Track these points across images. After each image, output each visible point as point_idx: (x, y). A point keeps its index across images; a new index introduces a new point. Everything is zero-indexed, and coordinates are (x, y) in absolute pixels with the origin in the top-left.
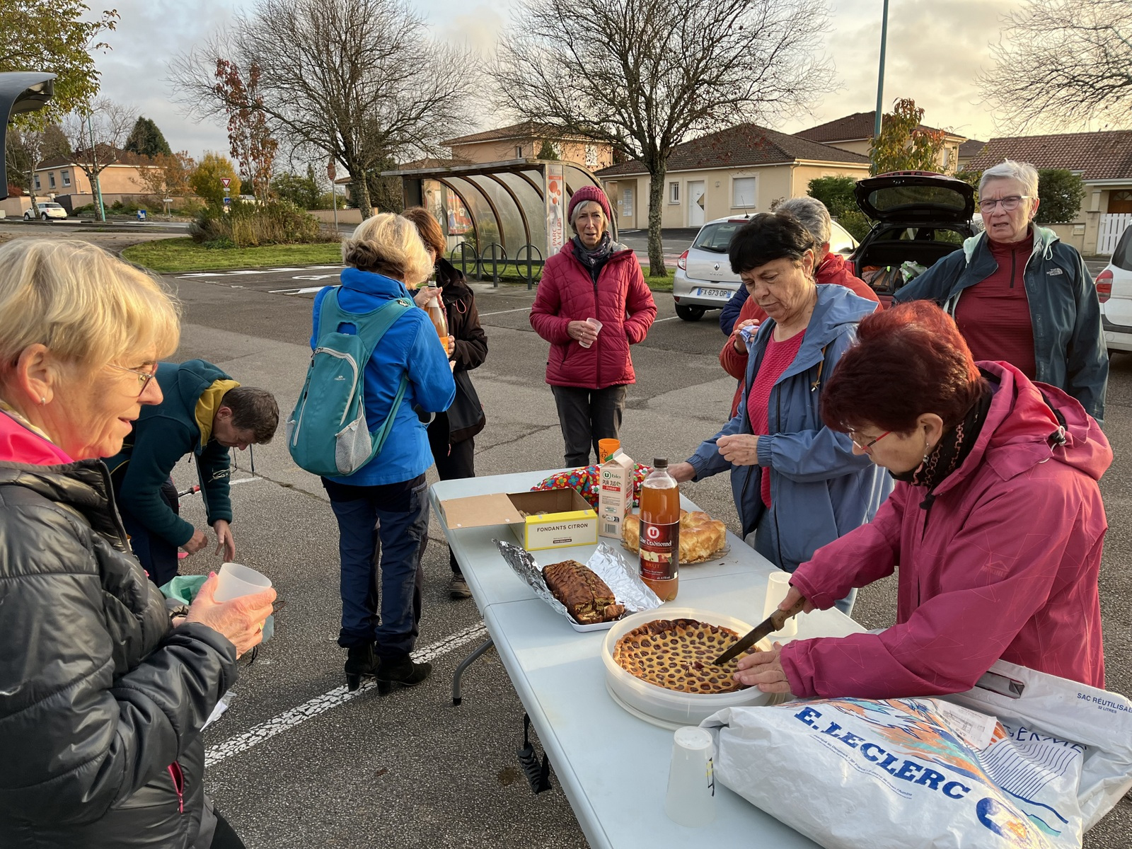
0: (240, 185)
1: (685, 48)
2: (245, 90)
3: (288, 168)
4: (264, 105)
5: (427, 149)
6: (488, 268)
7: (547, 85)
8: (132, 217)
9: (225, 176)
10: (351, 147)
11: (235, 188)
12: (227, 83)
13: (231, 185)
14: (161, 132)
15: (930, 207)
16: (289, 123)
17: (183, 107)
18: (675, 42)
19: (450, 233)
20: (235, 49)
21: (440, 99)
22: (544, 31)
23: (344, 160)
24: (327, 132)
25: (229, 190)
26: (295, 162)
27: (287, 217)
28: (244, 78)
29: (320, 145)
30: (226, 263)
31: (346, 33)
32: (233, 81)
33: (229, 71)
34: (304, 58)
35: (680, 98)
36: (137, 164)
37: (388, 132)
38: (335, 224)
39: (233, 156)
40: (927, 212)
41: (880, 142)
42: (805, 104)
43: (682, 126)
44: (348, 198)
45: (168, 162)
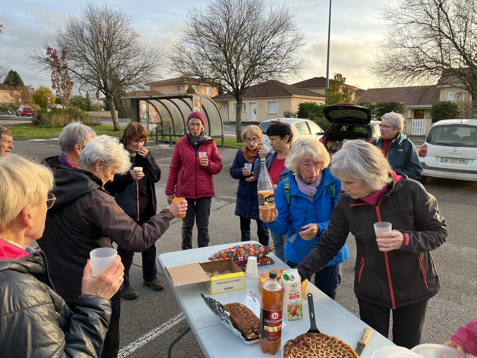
0: (55, 99)
1: (250, 51)
2: (60, 61)
3: (78, 94)
4: (68, 67)
5: (140, 87)
6: (168, 138)
7: (193, 63)
8: (5, 113)
9: (48, 96)
10: (107, 86)
11: (53, 101)
12: (51, 57)
13: (51, 100)
14: (20, 76)
15: (353, 118)
16: (79, 75)
17: (32, 67)
18: (246, 47)
19: (150, 122)
20: (56, 43)
21: (147, 67)
22: (192, 41)
23: (104, 91)
24: (96, 79)
25: (50, 102)
26: (81, 91)
27: (77, 114)
28: (59, 55)
29: (93, 84)
30: (49, 135)
31: (106, 38)
32: (54, 56)
33: (53, 52)
34: (87, 48)
35: (249, 70)
36: (9, 90)
37: (123, 80)
38: (98, 117)
39: (53, 88)
40: (352, 120)
41: (329, 90)
42: (299, 74)
43: (249, 81)
44: (104, 106)
45: (23, 89)
